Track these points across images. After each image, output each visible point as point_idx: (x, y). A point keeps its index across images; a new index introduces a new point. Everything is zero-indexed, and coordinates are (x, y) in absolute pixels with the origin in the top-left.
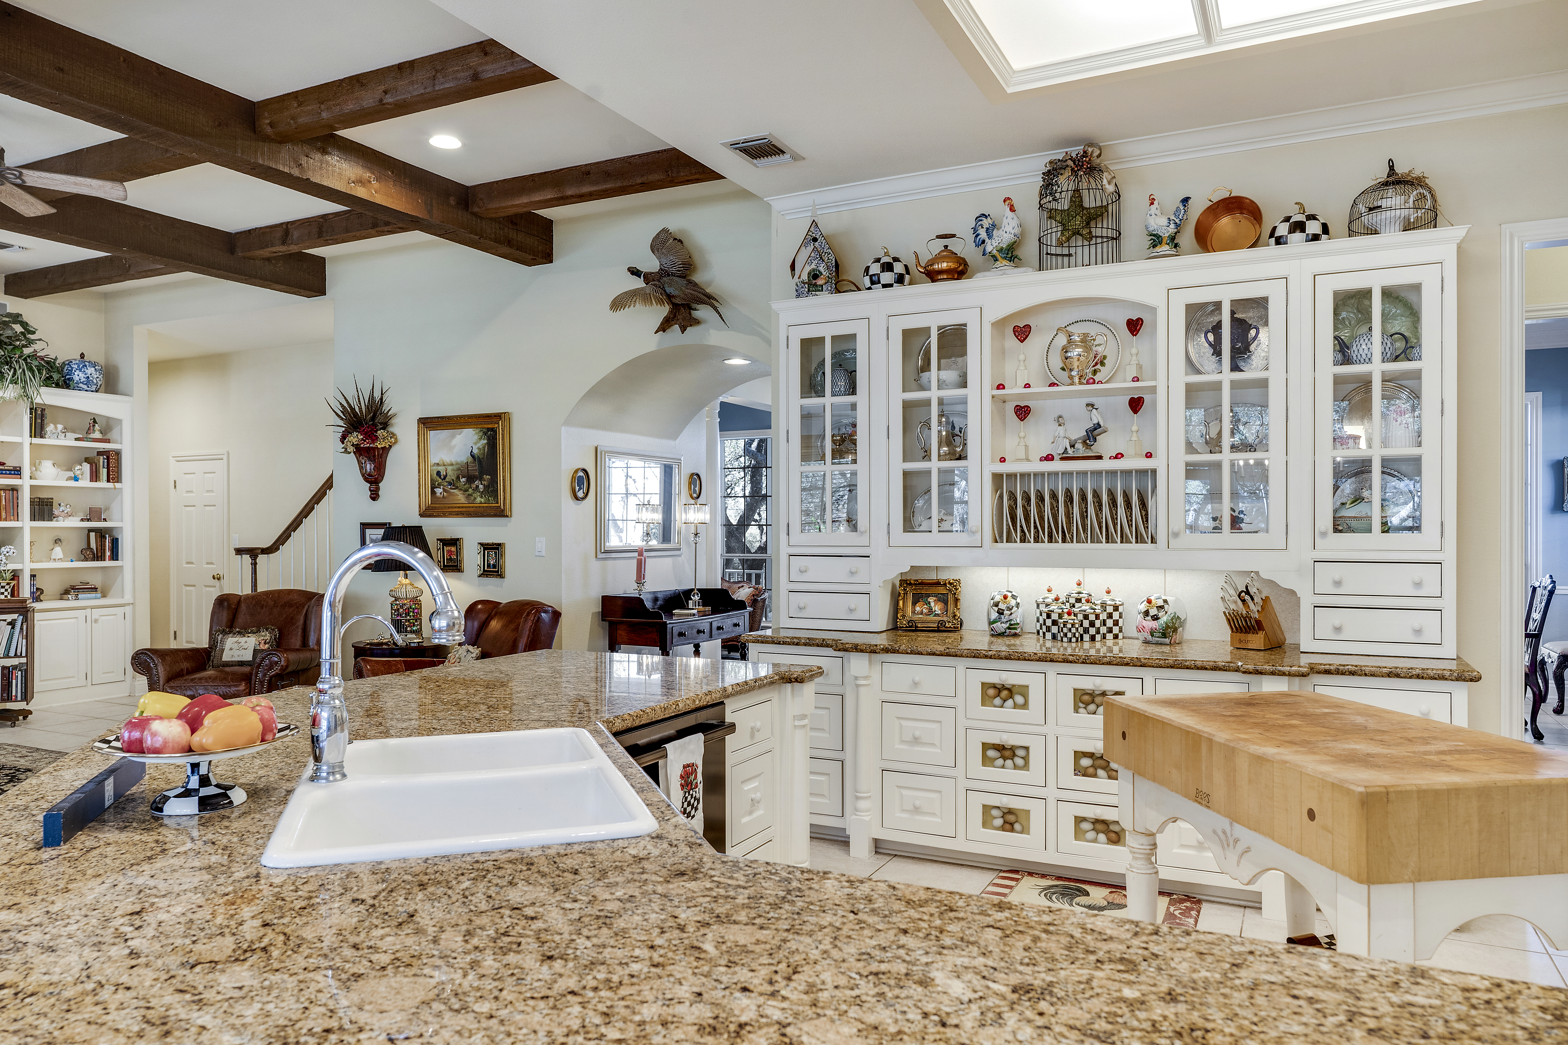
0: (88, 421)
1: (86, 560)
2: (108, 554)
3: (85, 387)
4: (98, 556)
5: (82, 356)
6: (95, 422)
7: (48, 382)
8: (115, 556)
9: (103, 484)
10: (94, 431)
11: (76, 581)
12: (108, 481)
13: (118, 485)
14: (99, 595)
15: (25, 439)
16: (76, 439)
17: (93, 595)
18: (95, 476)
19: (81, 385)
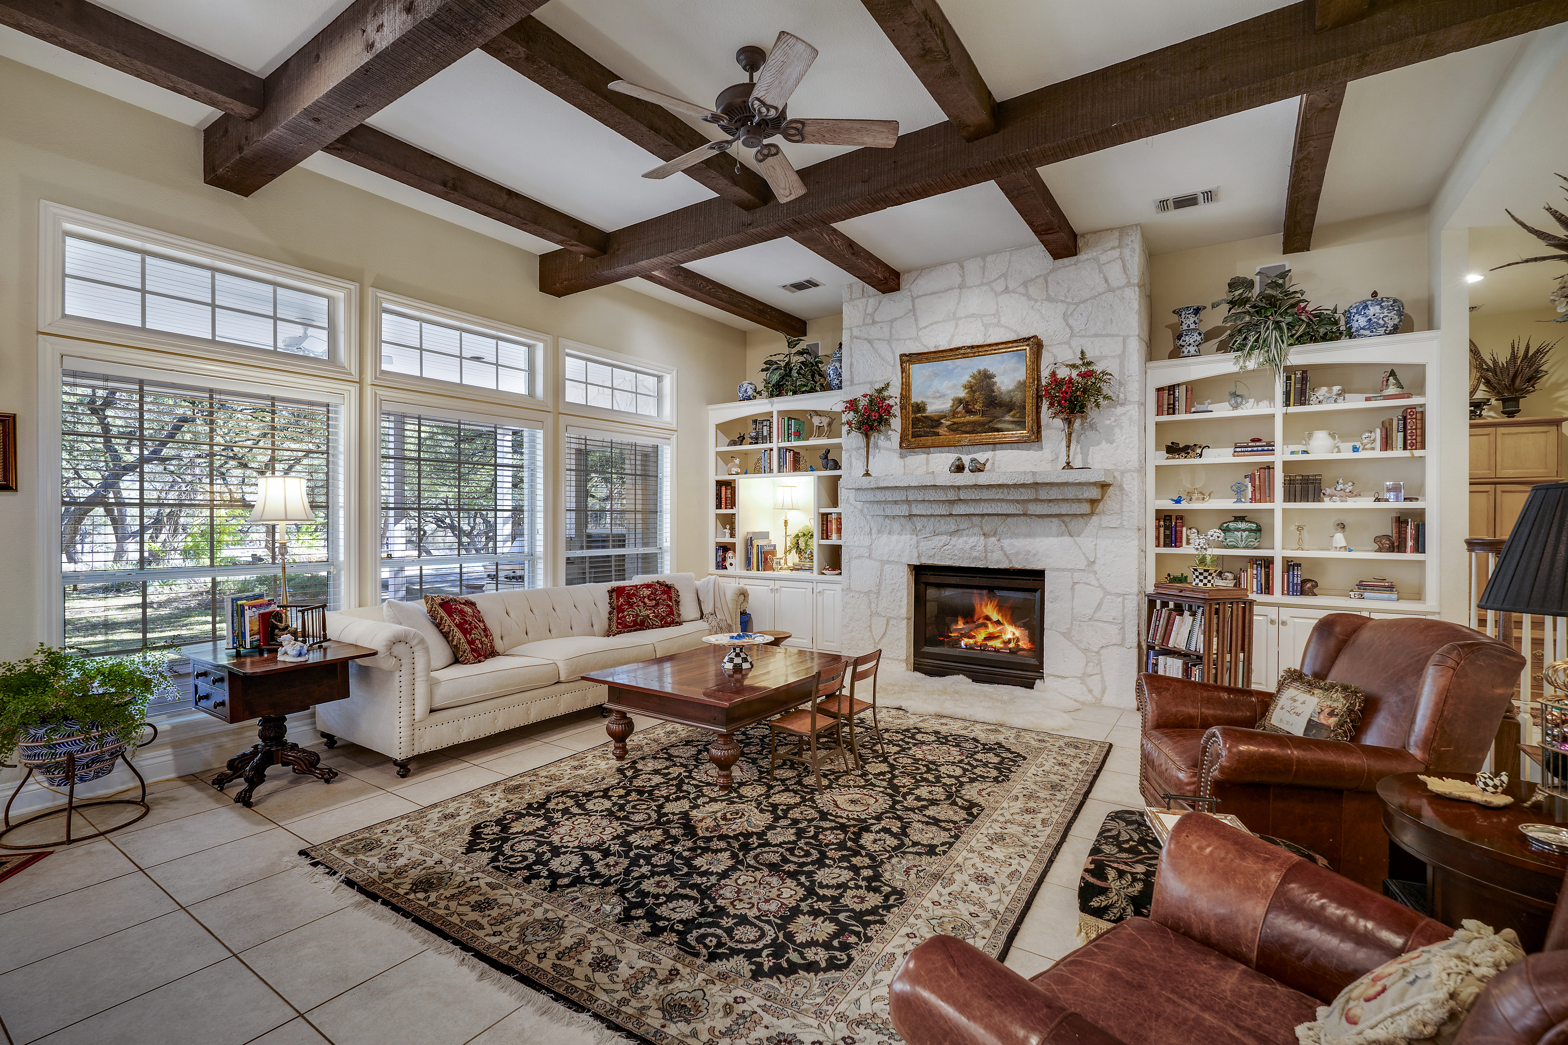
0: (1382, 375)
1: (1380, 550)
2: (1410, 543)
3: (1367, 332)
4: (1398, 546)
5: (1375, 294)
6: (1392, 374)
7: (1310, 337)
8: (1420, 546)
9: (1398, 453)
10: (1387, 385)
11: (1367, 575)
12: (1405, 448)
13: (1418, 453)
14: (1395, 596)
15: (1278, 409)
16: (1367, 399)
17: (1386, 595)
18: (1387, 444)
19: (1362, 332)
